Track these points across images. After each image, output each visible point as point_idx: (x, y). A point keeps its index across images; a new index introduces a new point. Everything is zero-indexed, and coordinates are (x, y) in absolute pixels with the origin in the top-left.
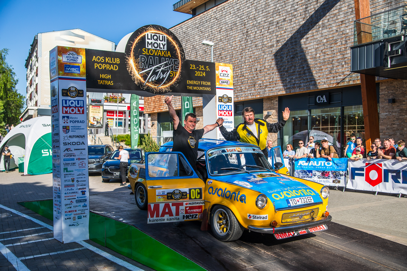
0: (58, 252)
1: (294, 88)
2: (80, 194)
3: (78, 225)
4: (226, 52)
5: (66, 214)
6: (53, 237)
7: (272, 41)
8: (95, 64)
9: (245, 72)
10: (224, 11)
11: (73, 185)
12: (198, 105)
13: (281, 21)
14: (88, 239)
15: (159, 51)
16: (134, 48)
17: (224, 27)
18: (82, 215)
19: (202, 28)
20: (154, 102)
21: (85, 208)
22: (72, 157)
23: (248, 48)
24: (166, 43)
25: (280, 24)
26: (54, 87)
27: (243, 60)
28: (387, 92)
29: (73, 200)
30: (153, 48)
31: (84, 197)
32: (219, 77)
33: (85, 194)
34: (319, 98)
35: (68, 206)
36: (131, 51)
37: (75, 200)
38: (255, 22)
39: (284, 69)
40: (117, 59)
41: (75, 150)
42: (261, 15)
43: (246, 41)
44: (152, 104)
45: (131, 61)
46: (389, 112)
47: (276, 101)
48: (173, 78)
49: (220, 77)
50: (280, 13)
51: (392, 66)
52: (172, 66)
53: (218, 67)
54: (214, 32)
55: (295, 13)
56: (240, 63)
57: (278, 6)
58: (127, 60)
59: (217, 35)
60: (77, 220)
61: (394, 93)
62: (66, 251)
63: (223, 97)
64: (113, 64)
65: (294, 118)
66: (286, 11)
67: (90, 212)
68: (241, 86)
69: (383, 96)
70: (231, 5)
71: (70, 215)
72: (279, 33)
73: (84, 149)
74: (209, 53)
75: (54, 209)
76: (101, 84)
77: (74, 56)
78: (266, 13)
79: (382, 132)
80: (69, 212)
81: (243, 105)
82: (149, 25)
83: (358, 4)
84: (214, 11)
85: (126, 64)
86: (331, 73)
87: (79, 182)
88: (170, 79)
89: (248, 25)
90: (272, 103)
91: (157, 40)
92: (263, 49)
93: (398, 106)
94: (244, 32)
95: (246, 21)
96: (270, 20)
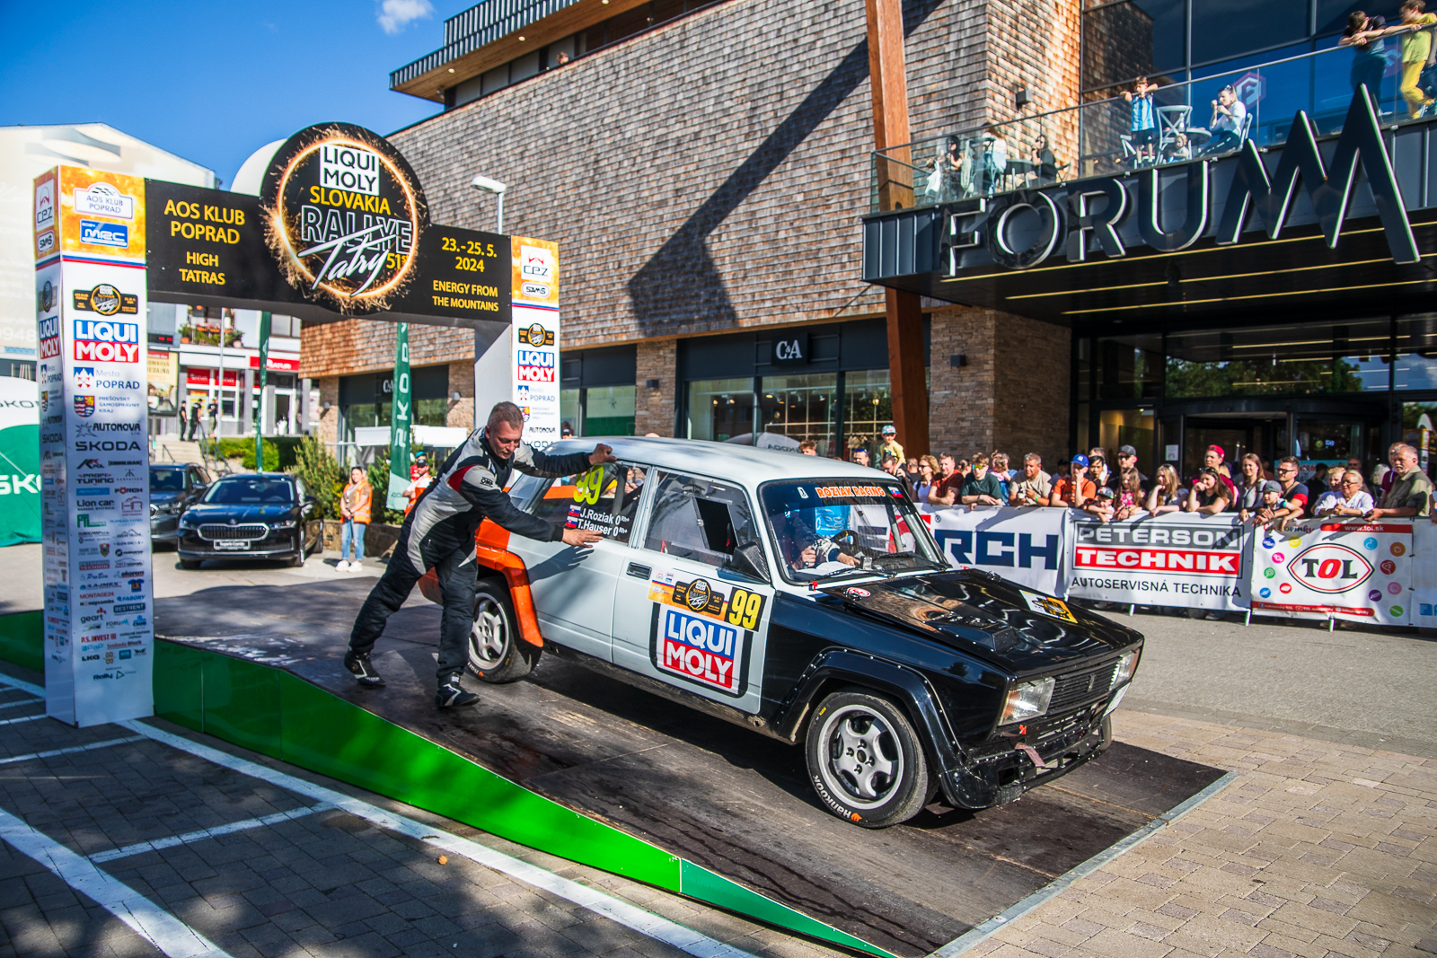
0: (65, 750)
1: (718, 317)
2: (125, 588)
3: (120, 675)
4: (538, 214)
5: (85, 644)
6: (44, 711)
7: (664, 189)
8: (173, 223)
9: (588, 270)
10: (534, 100)
11: (106, 565)
12: (456, 357)
13: (687, 138)
14: (151, 713)
15: (359, 196)
16: (287, 186)
17: (533, 145)
18: (133, 648)
19: (471, 143)
20: (330, 345)
21: (140, 628)
22: (103, 485)
23: (599, 205)
24: (376, 174)
25: (685, 147)
26: (49, 282)
27: (584, 236)
28: (947, 339)
29: (105, 607)
30: (341, 186)
31: (139, 597)
32: (519, 275)
33: (139, 589)
34: (783, 348)
35: (92, 623)
36: (277, 191)
37: (112, 605)
38: (619, 137)
39: (694, 266)
40: (237, 211)
41: (111, 463)
42: (635, 119)
43: (592, 187)
44: (325, 351)
45: (278, 222)
46: (952, 388)
47: (672, 351)
48: (394, 272)
49: (524, 276)
50: (686, 118)
51: (959, 273)
52: (393, 240)
53: (518, 248)
54: (504, 155)
55: (725, 120)
56: (575, 245)
57: (680, 97)
58: (267, 217)
59: (513, 165)
60: (118, 662)
61: (965, 342)
62: (87, 747)
63: (530, 331)
64: (226, 226)
65: (718, 398)
66: (700, 113)
67: (156, 638)
68: (577, 308)
69: (939, 347)
70: (554, 86)
71: (98, 647)
72: (681, 170)
73: (139, 463)
74: (491, 215)
75: (47, 632)
76: (191, 279)
77: (110, 197)
78: (648, 115)
79: (935, 440)
80: (95, 638)
81: (582, 359)
82: (332, 124)
83: (881, 110)
84: (505, 99)
85: (264, 227)
86: (812, 281)
87: (124, 556)
88: (385, 274)
89: (599, 144)
90: (659, 357)
91: (351, 165)
92: (639, 210)
93: (973, 375)
94: (588, 161)
95: (595, 132)
96: (658, 133)
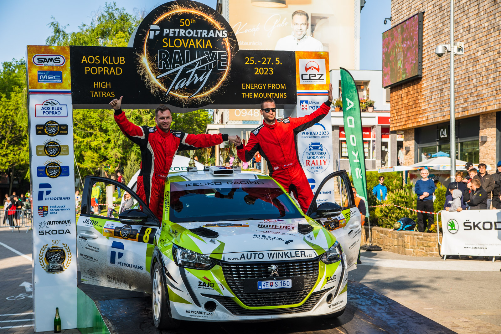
8: (86, 67)
36: (143, 44)
40: (121, 57)
45: (144, 60)
58: (138, 58)
64: (114, 66)
76: (96, 96)
85: (137, 64)
